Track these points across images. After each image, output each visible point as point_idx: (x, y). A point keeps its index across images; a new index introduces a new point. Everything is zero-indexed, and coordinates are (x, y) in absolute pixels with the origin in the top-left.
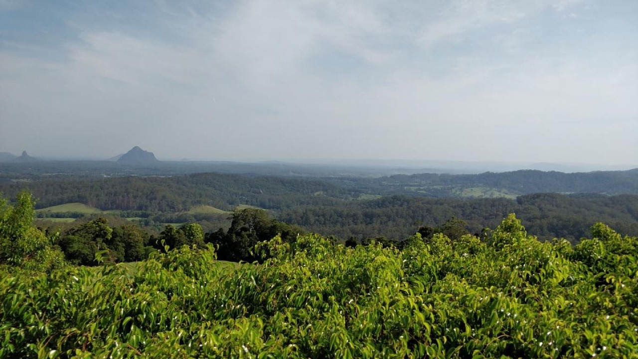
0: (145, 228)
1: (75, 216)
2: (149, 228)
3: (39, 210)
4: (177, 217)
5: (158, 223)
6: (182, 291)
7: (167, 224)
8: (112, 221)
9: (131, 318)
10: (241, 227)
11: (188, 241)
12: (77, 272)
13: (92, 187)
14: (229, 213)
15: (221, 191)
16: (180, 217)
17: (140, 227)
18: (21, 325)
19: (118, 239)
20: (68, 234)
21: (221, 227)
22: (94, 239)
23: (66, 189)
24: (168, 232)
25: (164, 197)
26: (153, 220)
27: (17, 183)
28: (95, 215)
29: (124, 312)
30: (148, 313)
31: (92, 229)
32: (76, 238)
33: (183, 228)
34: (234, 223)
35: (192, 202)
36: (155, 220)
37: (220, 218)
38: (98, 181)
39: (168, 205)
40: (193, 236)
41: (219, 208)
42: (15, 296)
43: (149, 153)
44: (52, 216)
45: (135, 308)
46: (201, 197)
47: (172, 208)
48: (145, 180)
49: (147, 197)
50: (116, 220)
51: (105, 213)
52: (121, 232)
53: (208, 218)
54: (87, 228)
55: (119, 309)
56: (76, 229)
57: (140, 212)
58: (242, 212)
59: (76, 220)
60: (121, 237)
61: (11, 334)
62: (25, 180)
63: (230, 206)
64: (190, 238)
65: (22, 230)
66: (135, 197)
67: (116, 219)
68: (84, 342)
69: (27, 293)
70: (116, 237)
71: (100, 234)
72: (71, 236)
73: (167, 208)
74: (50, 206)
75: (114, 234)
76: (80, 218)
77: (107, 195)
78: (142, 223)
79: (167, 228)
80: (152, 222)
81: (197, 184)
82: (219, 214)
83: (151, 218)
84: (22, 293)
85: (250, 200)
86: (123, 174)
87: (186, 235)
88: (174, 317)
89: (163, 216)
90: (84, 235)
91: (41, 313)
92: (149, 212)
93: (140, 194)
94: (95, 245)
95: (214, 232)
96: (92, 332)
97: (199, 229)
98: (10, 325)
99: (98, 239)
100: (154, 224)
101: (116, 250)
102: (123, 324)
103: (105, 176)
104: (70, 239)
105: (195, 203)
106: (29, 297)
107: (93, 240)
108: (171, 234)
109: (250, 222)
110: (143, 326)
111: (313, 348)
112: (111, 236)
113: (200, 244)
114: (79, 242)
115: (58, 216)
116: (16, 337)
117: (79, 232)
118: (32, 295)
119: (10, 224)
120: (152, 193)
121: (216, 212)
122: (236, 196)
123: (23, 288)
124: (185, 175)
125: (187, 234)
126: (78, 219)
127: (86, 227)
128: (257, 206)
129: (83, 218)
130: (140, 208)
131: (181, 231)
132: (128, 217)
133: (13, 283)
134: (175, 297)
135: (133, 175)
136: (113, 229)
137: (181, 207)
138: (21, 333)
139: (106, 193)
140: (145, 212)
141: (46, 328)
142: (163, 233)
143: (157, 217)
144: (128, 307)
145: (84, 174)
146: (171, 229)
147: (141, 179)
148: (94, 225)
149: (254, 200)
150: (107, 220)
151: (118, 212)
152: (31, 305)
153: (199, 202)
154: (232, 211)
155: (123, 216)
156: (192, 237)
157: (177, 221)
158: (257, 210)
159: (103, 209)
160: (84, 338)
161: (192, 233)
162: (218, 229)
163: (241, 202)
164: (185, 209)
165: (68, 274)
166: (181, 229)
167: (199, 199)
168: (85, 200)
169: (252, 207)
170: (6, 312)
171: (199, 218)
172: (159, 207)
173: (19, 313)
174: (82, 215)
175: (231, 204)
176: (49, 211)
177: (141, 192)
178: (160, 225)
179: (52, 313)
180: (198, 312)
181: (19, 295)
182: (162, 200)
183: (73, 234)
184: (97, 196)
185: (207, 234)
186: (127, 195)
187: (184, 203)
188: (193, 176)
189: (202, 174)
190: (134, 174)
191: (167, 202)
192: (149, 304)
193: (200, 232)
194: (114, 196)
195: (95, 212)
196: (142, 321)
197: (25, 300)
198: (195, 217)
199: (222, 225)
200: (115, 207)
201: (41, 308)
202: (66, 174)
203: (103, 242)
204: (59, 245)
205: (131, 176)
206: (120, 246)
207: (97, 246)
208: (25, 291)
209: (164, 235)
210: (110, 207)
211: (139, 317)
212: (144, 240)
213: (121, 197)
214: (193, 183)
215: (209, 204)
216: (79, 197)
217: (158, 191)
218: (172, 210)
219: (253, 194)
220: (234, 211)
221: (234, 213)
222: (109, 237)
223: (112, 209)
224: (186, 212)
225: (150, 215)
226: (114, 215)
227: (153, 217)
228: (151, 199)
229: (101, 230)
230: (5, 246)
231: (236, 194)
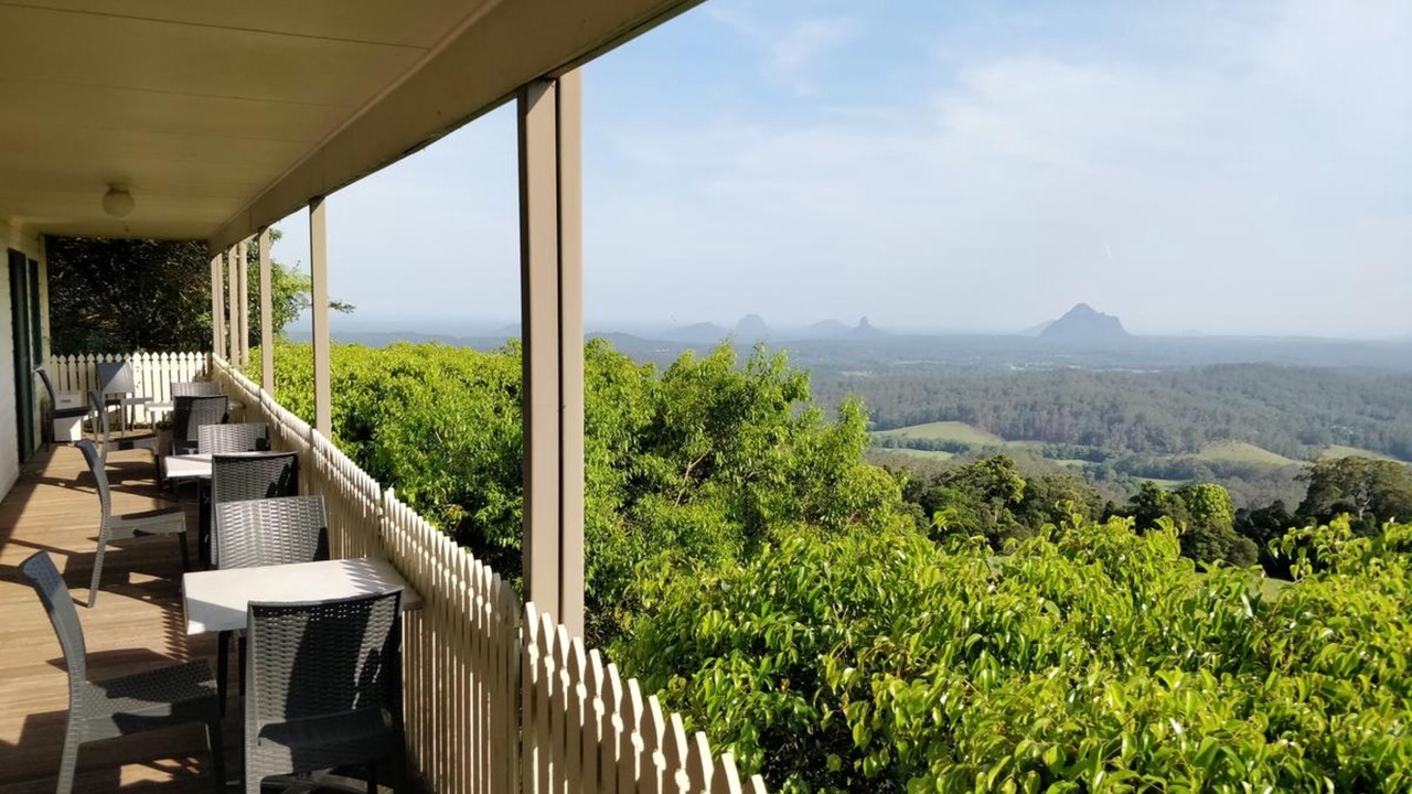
0: (1096, 483)
1: (951, 447)
2: (1104, 485)
3: (887, 433)
4: (1168, 465)
5: (1125, 476)
6: (1091, 605)
7: (1144, 481)
8: (1026, 464)
9: (980, 636)
10: (1334, 501)
11: (1195, 524)
12: (903, 544)
13: (986, 391)
14: (1300, 464)
15: (1283, 409)
16: (1177, 464)
17: (1084, 482)
18: (810, 622)
19: (1037, 502)
20: (938, 484)
21: (1280, 498)
22: (987, 499)
23: (935, 393)
24: (1147, 498)
25: (1140, 418)
26: (1114, 468)
27: (851, 377)
28: (991, 448)
29: (970, 624)
30: (1015, 634)
31: (985, 478)
32: (953, 492)
33: (1184, 492)
34: (1313, 490)
35: (1206, 433)
36: (1119, 468)
37: (1276, 475)
38: (999, 379)
39: (1149, 437)
40: (1208, 513)
41: (1276, 451)
42: (803, 569)
43: (1109, 317)
44: (909, 446)
45: (992, 620)
46: (1228, 422)
47: (1158, 444)
48: (1098, 377)
49: (1101, 417)
50: (1033, 463)
51: (1011, 445)
52: (1044, 488)
53: (1244, 473)
54: (974, 475)
55: (960, 615)
56: (953, 475)
57: (1085, 449)
58: (1338, 464)
59: (953, 458)
60: (1042, 500)
61: (795, 632)
62: (865, 374)
63: (1305, 447)
64: (1198, 518)
65: (845, 466)
66: (1076, 415)
67: (1033, 459)
68: (898, 663)
69: (820, 567)
70: (1032, 499)
71: (1001, 489)
72: (943, 489)
73: (1147, 444)
74: (907, 426)
75: (1029, 492)
76: (961, 453)
77: (1015, 408)
78: (1089, 472)
79: (1144, 490)
80: (1112, 472)
81: (1219, 389)
82: (1274, 465)
83: (1109, 463)
84: (813, 567)
85: (1362, 436)
86: (1051, 363)
87: (1189, 510)
88: (1067, 652)
89: (1138, 461)
90: (968, 487)
91: (840, 606)
92: (1105, 449)
93: (1088, 408)
94: (989, 512)
95: (1262, 507)
96: (912, 648)
97: (1222, 497)
98: (795, 617)
99: (995, 500)
100: (1115, 475)
101: (1031, 526)
102: (967, 644)
103: (1014, 368)
104: (940, 495)
105: (1214, 435)
106: (824, 575)
107: (986, 501)
108: (1153, 503)
109: (1360, 491)
110: (1003, 656)
111: (1344, 760)
112: (1022, 497)
113: (1223, 535)
114: (958, 501)
115: (920, 446)
116: (801, 638)
117: (958, 482)
118: (829, 573)
119: (826, 454)
120: (1114, 406)
121: (1267, 460)
122: (1323, 425)
123: (815, 559)
124: (1193, 367)
125: (1192, 506)
126: (958, 454)
127: (971, 472)
128: (1384, 452)
129: (967, 453)
130: (1085, 440)
131: (1178, 499)
132: (1059, 457)
133: (802, 548)
134: (1076, 616)
135: (1073, 367)
136: (1028, 480)
137: (1179, 441)
138: (810, 633)
139: (1013, 403)
140: (1096, 448)
141: (848, 632)
142: (1135, 499)
143: (1124, 462)
144: (979, 616)
145: (971, 363)
146: (1154, 491)
147: (1089, 376)
148: (988, 469)
149: (1374, 436)
150: (1014, 461)
151: (1038, 445)
152: (826, 588)
153: (1225, 435)
154: (1309, 459)
155: (1048, 455)
156: (1203, 516)
157: (1170, 474)
158: (1380, 463)
159: (1008, 437)
160: (899, 657)
161: (1205, 506)
162: (1272, 503)
163: (1336, 439)
164: (1190, 449)
165: (889, 545)
166: (1179, 493)
167: (1224, 427)
168: (971, 416)
169: (1368, 455)
170: (790, 594)
171: (1222, 472)
172: (1129, 439)
173: (808, 601)
174: (966, 448)
175: (1307, 442)
176: (904, 435)
177: (1089, 404)
178: (1130, 482)
179: (860, 610)
180: (1118, 650)
181: (808, 570)
182: (1135, 425)
183: (947, 485)
184: (996, 409)
185: (1241, 511)
186: (1059, 409)
187: (1186, 433)
188: (1213, 370)
189: (1232, 367)
190: (1072, 364)
191: (1147, 428)
192: (1018, 618)
193: (1224, 504)
194: (1031, 409)
195: (991, 444)
196: (1001, 646)
197: (817, 581)
198: (1214, 468)
199: (1282, 495)
200: (1031, 434)
201: (841, 597)
202: (936, 362)
203: (1005, 506)
204: (921, 504)
205: (1069, 369)
206: (1040, 518)
207: (993, 514)
208: (818, 564)
209: (1138, 504)
210: (1022, 433)
211: (995, 637)
212: (1092, 511)
213: (1044, 414)
214: (1210, 388)
215: (1248, 440)
216: (960, 409)
217: (1126, 403)
218: (1158, 448)
219: (1372, 421)
220: (1315, 461)
221: (1314, 465)
222: (1019, 497)
223: (1025, 438)
224: (1191, 455)
225: (1108, 455)
226: (1030, 451)
227: (1114, 461)
228: (1111, 422)
229: (1002, 481)
230: (817, 493)
231: (1323, 419)
